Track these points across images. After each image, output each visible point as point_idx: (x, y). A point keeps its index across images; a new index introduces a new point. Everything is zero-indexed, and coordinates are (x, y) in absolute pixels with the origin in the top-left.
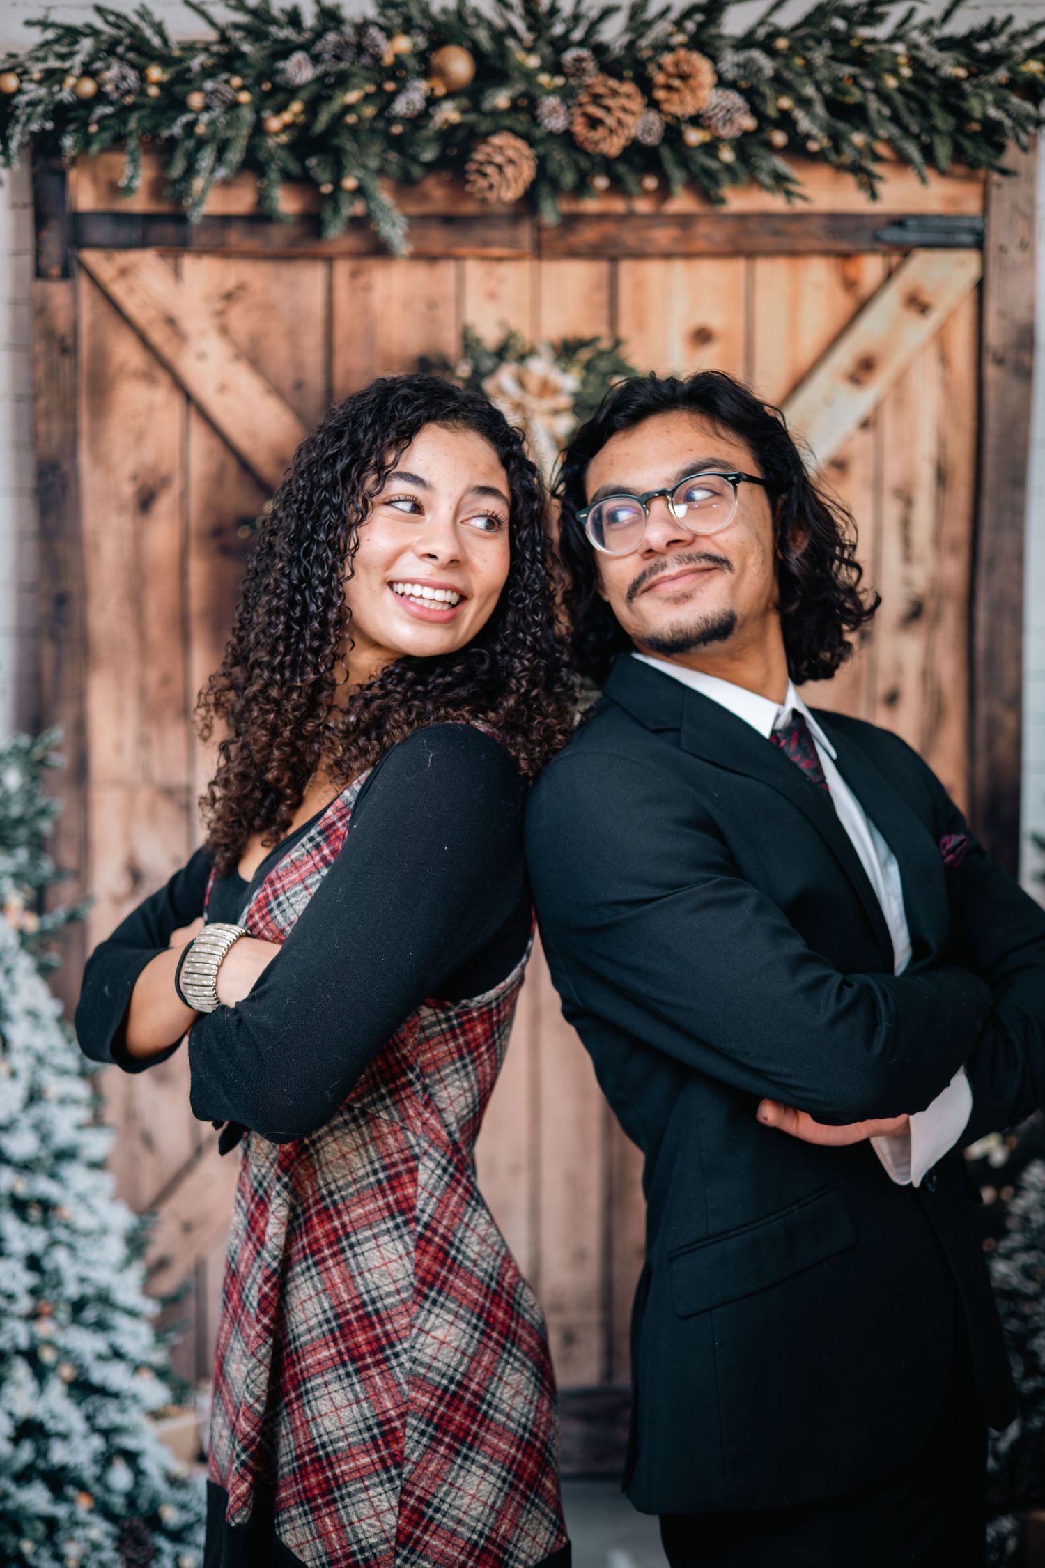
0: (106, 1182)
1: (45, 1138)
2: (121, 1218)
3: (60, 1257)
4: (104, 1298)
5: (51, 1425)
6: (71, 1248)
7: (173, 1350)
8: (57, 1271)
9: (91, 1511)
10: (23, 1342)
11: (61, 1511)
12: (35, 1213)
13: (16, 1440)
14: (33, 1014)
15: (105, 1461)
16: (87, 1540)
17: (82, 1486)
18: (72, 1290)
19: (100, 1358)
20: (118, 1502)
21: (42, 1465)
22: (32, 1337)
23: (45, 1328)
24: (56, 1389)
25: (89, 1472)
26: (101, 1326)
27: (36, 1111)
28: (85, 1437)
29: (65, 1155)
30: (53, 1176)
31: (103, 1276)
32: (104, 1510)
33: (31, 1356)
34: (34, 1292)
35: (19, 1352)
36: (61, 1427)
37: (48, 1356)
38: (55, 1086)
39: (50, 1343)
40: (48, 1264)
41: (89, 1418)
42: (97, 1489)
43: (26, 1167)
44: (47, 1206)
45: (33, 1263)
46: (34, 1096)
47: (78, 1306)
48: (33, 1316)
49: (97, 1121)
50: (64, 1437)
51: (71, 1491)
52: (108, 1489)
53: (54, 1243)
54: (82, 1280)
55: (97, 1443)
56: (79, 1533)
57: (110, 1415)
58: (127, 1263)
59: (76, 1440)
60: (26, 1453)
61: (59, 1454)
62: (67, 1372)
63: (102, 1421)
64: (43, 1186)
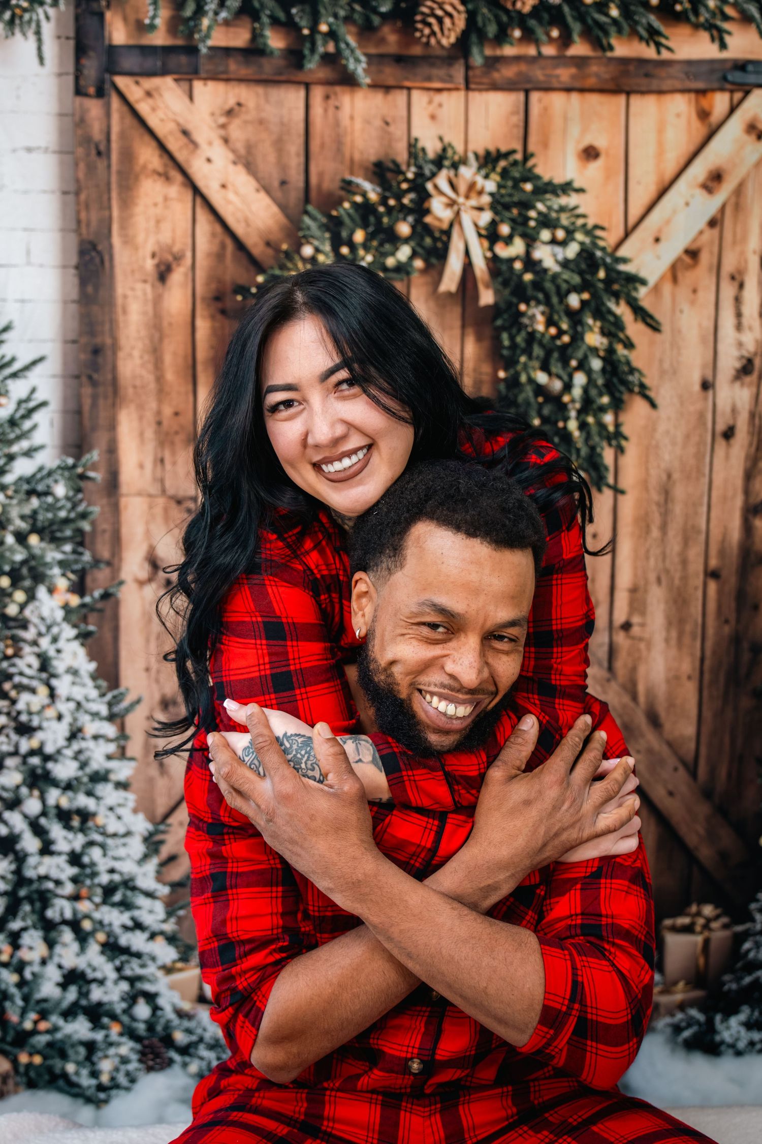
0: (130, 798)
1: (83, 765)
2: (141, 825)
3: (95, 853)
4: (129, 884)
5: (90, 975)
6: (103, 846)
7: (180, 921)
8: (93, 864)
9: (121, 1034)
10: (68, 915)
11: (99, 1036)
12: (76, 822)
13: (64, 986)
14: (74, 672)
15: (131, 999)
16: (117, 1055)
17: (114, 1017)
18: (104, 879)
19: (125, 928)
20: (141, 1027)
21: (84, 1002)
22: (75, 912)
23: (84, 906)
24: (94, 949)
25: (119, 1007)
26: (125, 905)
27: (76, 746)
28: (116, 982)
29: (99, 777)
30: (90, 794)
31: (128, 867)
32: (130, 1033)
33: (74, 924)
34: (75, 880)
35: (65, 922)
36: (98, 975)
37: (87, 925)
38: (91, 727)
39: (87, 916)
40: (86, 860)
41: (119, 969)
42: (125, 1019)
43: (69, 786)
44: (85, 816)
45: (75, 859)
46: (75, 734)
47: (109, 891)
48: (75, 898)
49: (122, 754)
50: (101, 982)
51: (105, 1020)
52: (134, 1019)
53: (91, 844)
54: (112, 871)
55: (125, 986)
56: (112, 1051)
57: (133, 968)
58: (146, 857)
59: (109, 984)
60: (72, 994)
61: (96, 994)
62: (101, 937)
63: (128, 972)
64: (82, 801)
